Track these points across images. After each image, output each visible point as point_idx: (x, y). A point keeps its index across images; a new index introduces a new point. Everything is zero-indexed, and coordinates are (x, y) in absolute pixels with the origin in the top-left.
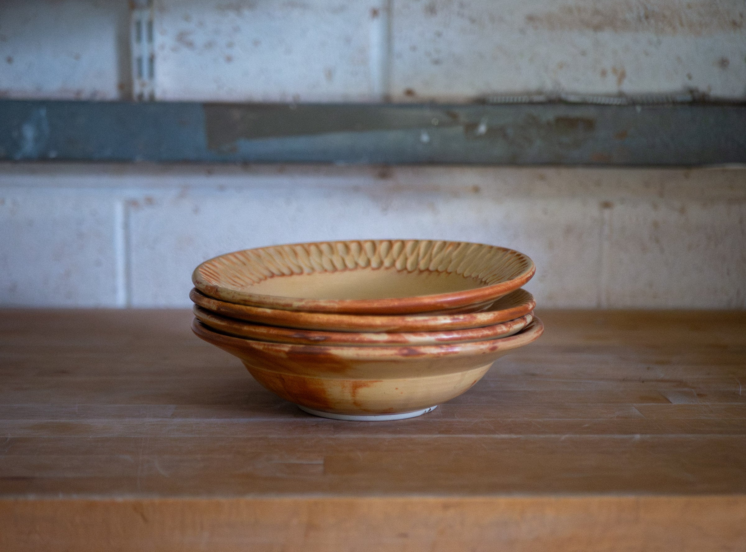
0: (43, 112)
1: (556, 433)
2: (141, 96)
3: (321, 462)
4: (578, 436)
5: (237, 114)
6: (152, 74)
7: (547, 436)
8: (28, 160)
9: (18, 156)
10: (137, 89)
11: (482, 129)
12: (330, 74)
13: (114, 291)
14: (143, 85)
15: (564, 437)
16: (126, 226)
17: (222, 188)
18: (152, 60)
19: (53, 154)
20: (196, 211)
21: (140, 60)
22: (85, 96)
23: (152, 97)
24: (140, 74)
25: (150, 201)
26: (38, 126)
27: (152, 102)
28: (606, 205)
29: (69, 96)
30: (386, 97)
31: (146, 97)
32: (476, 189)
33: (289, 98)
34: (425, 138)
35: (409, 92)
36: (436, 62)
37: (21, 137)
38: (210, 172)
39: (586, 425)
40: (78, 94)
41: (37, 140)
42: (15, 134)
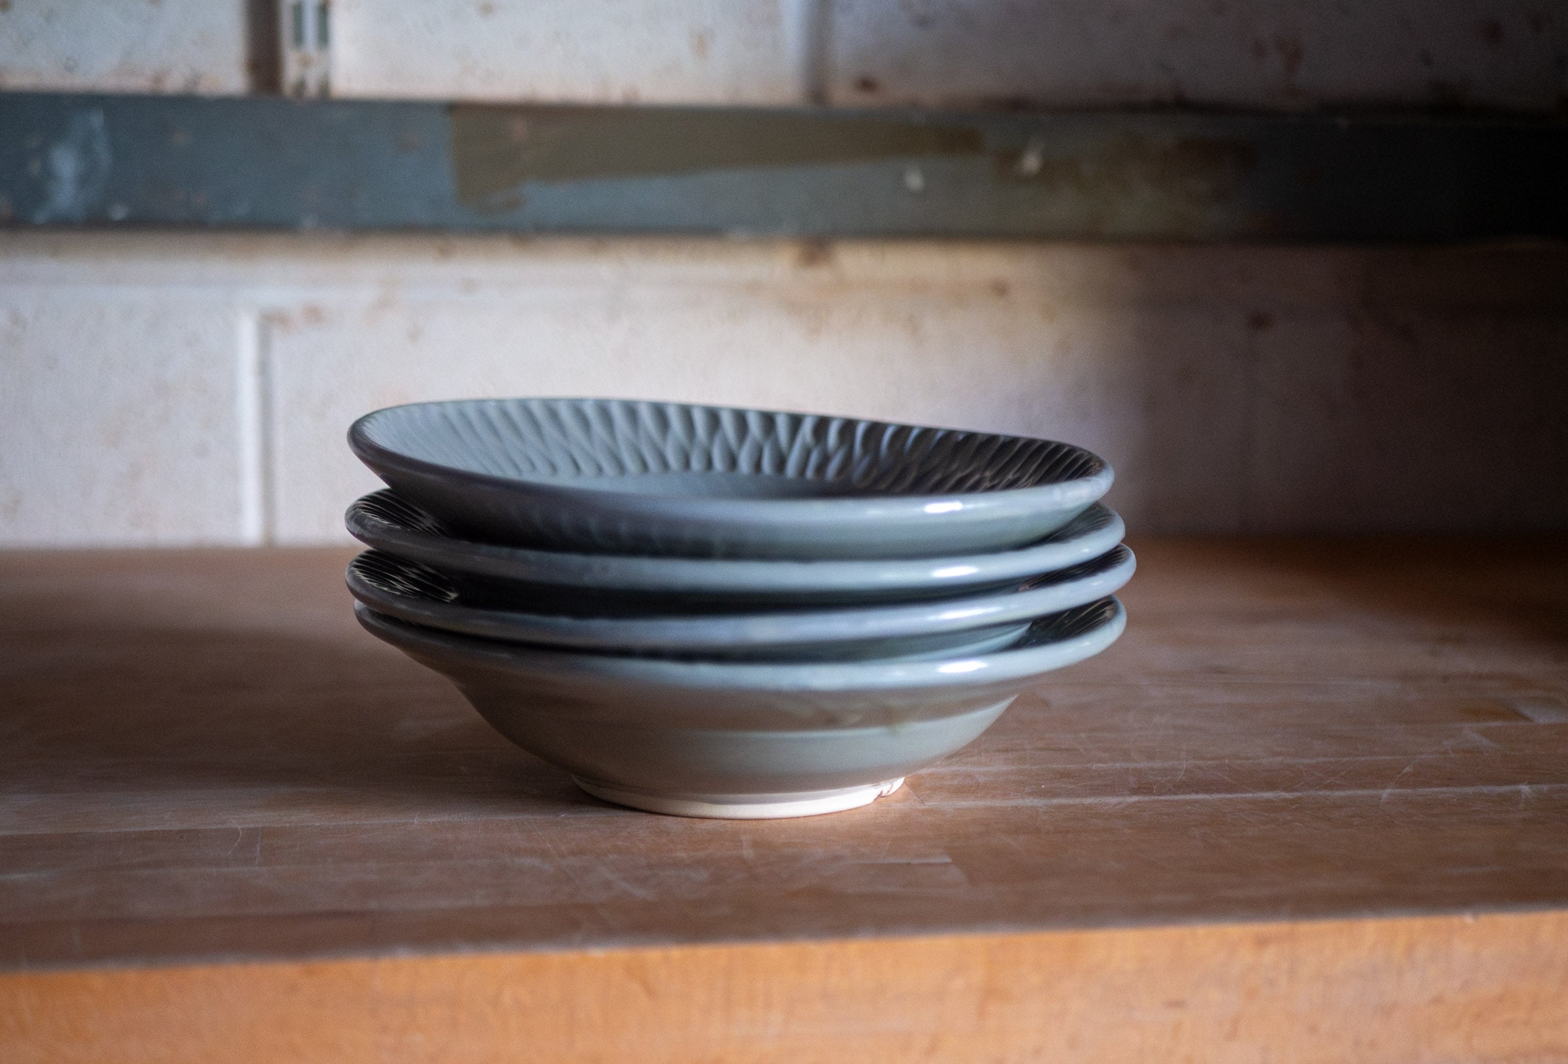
0: (97, 120)
1: (1361, 786)
2: (301, 86)
3: (948, 860)
5: (519, 128)
6: (324, 37)
7: (1350, 793)
8: (63, 224)
9: (41, 217)
10: (292, 70)
11: (1031, 162)
12: (701, 43)
13: (236, 509)
14: (306, 63)
15: (1386, 793)
16: (264, 369)
17: (469, 286)
19: (119, 212)
20: (414, 335)
21: (298, 11)
22: (174, 84)
23: (325, 87)
24: (299, 38)
25: (314, 314)
26: (86, 150)
27: (326, 99)
28: (1259, 322)
29: (138, 83)
30: (817, 92)
31: (312, 88)
32: (1000, 289)
33: (615, 94)
34: (915, 180)
35: (867, 84)
36: (923, 22)
37: (48, 174)
38: (445, 253)
39: (1407, 769)
40: (158, 79)
41: (83, 180)
42: (35, 168)
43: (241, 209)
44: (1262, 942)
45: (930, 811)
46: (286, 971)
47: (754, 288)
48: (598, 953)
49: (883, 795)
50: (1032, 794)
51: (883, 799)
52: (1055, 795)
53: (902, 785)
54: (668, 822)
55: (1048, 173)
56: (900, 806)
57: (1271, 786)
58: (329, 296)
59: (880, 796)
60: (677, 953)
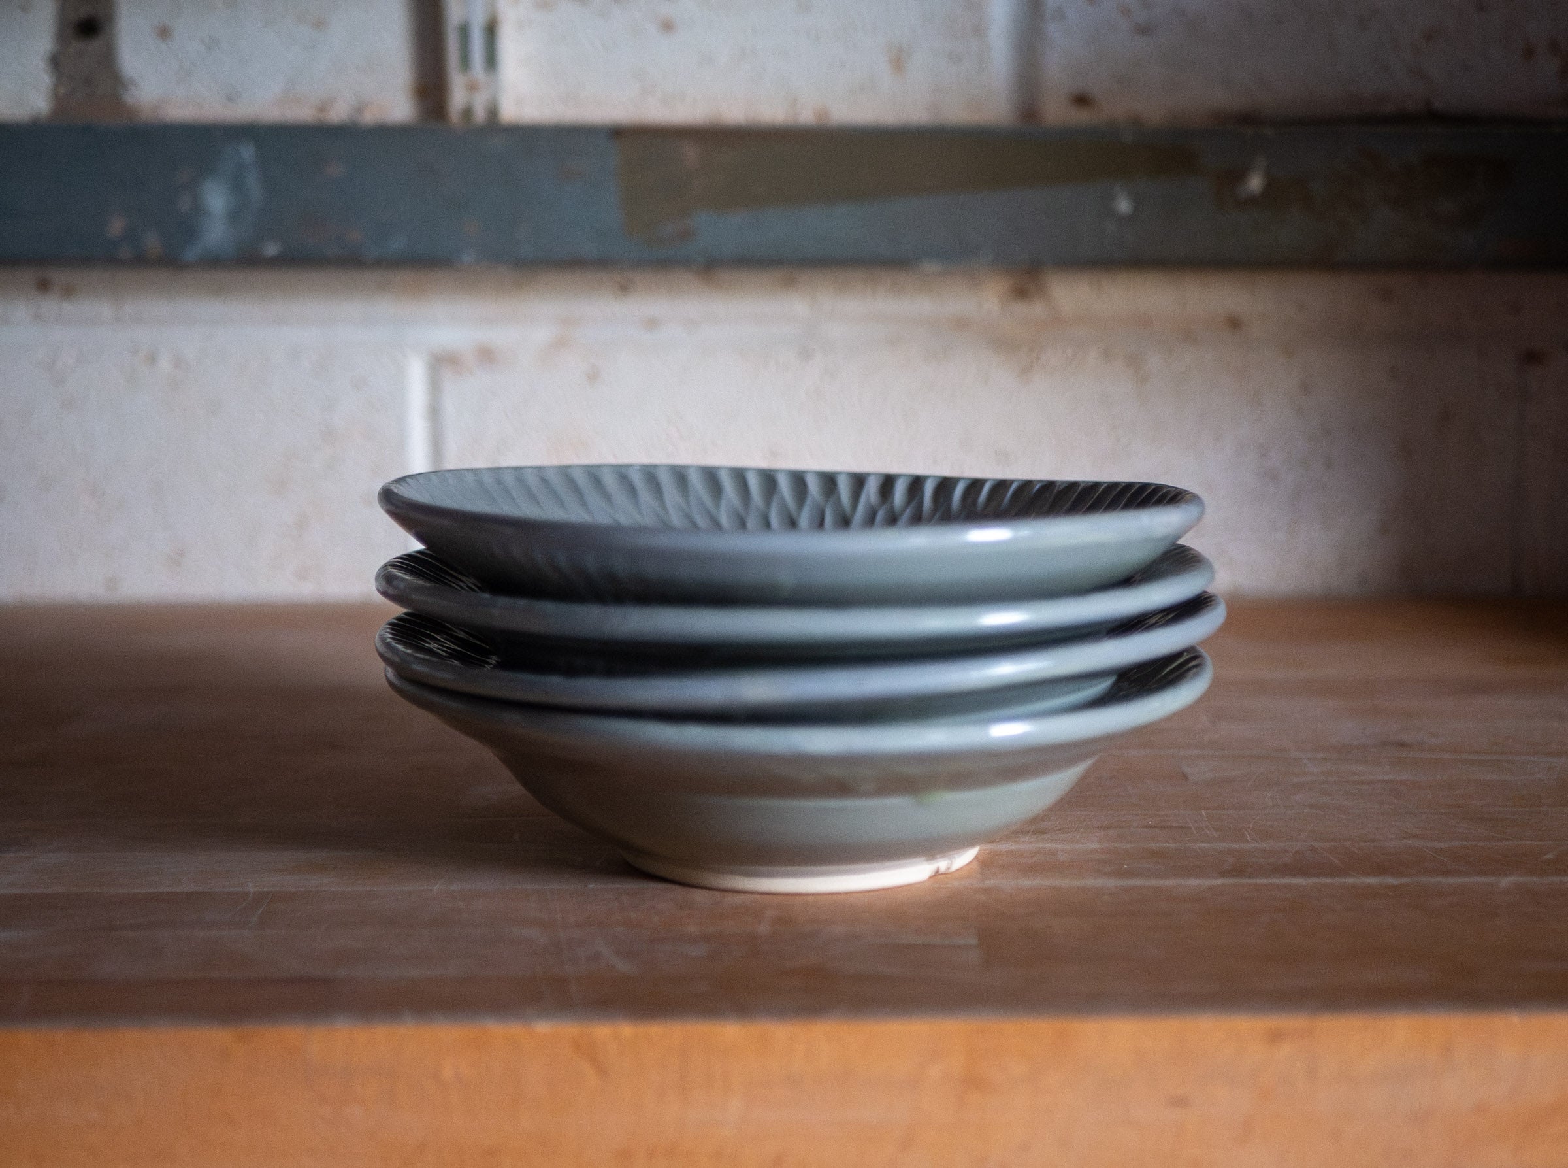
0: (248, 152)
1: (1484, 873)
2: (467, 112)
3: (973, 941)
4: (1535, 879)
5: (691, 153)
6: (491, 60)
7: (1467, 880)
8: (214, 262)
9: (192, 254)
10: (458, 97)
11: (1255, 183)
12: (898, 60)
14: (472, 87)
15: (1505, 882)
16: (434, 413)
17: (652, 324)
18: (491, 30)
19: (271, 249)
20: (593, 376)
21: (464, 31)
22: (338, 113)
23: (493, 113)
24: (465, 62)
25: (487, 356)
26: (237, 185)
27: (494, 125)
28: (1532, 358)
29: (302, 113)
30: (1029, 111)
31: (480, 115)
32: (1234, 323)
33: (806, 116)
34: (1124, 206)
35: (1082, 100)
36: (1144, 30)
37: (198, 209)
38: (625, 289)
39: (1549, 856)
40: (322, 109)
41: (234, 217)
42: (185, 204)
43: (397, 244)
44: (1275, 1037)
45: (988, 890)
46: (218, 1036)
47: (961, 324)
48: (543, 1027)
49: (940, 872)
50: (1108, 875)
51: (941, 876)
52: (1132, 874)
53: (971, 862)
54: (699, 896)
55: (1273, 194)
56: (956, 883)
57: (1381, 870)
58: (501, 336)
59: (937, 873)
60: (627, 1029)
